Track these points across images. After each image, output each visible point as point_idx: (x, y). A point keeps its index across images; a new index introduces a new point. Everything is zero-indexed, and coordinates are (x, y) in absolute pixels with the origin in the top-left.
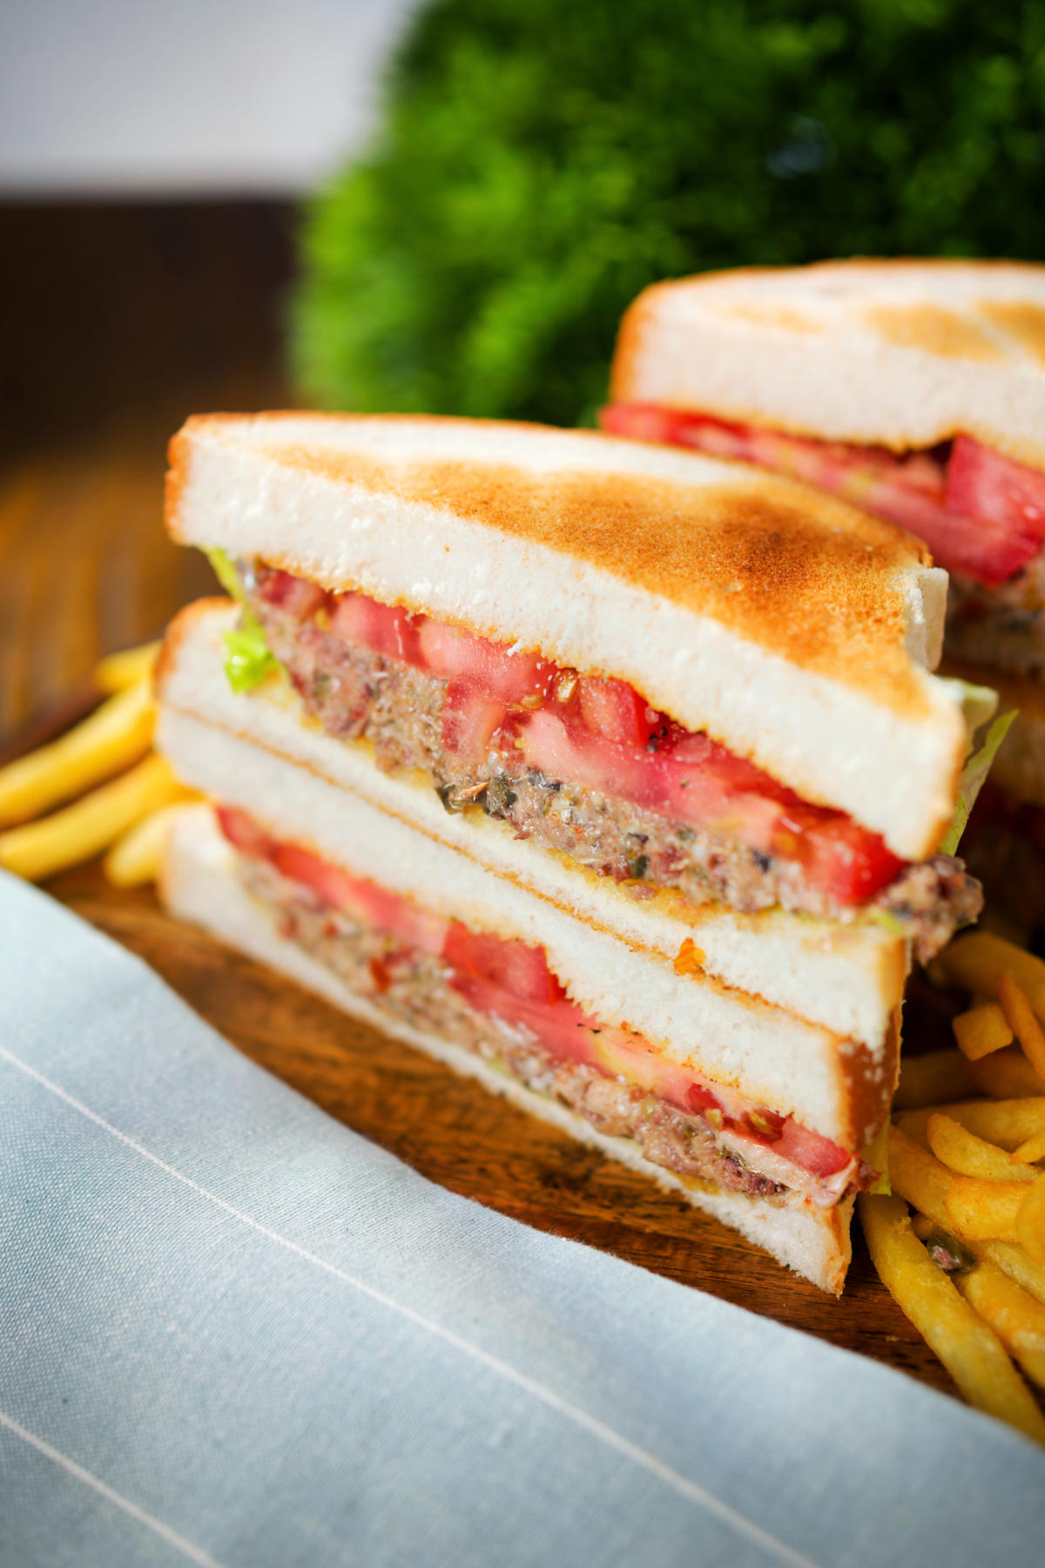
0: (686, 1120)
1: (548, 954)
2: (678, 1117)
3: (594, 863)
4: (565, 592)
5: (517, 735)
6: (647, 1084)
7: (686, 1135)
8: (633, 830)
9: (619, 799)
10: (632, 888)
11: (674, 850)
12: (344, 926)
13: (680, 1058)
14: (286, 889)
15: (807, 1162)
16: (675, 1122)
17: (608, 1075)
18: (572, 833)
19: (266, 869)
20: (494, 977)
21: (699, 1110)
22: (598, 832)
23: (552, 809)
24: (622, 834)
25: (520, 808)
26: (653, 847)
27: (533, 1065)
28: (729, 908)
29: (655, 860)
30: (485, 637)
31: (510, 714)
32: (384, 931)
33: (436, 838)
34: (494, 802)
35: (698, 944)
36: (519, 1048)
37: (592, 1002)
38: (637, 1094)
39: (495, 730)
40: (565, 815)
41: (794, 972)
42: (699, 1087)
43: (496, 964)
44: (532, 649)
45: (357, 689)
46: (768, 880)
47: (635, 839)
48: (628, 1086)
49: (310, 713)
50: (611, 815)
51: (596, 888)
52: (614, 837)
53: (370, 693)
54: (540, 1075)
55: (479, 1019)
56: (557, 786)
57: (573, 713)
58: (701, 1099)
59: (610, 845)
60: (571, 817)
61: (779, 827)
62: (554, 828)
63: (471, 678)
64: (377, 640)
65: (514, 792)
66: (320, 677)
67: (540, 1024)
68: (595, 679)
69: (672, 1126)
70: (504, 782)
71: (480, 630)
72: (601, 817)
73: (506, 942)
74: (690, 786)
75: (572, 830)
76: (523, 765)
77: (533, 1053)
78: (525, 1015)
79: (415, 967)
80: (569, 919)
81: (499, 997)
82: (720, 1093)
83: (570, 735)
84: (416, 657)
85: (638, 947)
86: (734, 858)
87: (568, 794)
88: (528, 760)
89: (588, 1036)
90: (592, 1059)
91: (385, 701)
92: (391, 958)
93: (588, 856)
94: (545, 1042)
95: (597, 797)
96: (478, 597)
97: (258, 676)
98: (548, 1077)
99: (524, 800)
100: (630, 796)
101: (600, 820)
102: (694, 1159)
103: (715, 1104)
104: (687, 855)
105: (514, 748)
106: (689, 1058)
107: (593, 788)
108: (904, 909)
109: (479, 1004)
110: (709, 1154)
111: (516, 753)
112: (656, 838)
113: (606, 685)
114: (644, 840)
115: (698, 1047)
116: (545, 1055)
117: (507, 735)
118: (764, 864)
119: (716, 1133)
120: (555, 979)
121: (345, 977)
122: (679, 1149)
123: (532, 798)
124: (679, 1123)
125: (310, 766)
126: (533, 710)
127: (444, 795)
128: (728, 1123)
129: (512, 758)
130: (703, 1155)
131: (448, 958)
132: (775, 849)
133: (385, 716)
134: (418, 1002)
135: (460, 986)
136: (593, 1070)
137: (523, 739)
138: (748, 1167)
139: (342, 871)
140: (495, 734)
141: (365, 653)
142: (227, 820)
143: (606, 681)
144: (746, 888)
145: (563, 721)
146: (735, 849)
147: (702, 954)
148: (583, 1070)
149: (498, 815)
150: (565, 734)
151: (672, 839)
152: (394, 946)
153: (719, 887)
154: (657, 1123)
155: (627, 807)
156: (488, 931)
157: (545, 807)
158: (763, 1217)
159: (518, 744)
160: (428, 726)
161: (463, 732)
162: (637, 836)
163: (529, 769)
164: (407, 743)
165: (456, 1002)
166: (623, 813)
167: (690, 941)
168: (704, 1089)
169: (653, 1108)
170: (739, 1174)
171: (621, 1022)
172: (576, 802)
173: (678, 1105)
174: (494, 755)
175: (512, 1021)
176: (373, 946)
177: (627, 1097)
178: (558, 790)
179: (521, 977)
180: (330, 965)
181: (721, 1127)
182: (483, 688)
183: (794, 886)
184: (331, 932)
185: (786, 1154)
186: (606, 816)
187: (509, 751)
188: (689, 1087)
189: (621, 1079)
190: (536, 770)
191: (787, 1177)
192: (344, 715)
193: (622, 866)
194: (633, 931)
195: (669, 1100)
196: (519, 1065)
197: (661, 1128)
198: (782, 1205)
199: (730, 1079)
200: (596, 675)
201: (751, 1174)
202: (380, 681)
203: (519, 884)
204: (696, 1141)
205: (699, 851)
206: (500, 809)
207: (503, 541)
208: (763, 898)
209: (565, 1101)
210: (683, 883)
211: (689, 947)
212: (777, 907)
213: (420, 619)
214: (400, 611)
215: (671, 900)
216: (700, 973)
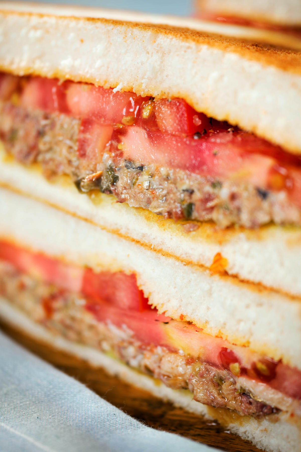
0: (218, 373)
1: (138, 278)
2: (214, 371)
3: (162, 211)
4: (148, 53)
5: (119, 141)
6: (195, 354)
7: (219, 383)
8: (185, 187)
9: (178, 170)
10: (185, 226)
11: (210, 195)
13: (214, 332)
15: (291, 391)
16: (212, 375)
17: (173, 351)
18: (150, 194)
20: (109, 300)
21: (226, 366)
22: (165, 192)
23: (138, 181)
24: (179, 191)
25: (120, 184)
26: (198, 196)
27: (131, 351)
28: (242, 227)
29: (198, 204)
30: (101, 86)
31: (115, 129)
32: (50, 283)
33: (74, 215)
34: (105, 184)
35: (224, 255)
36: (123, 341)
37: (163, 304)
38: (190, 361)
39: (108, 142)
40: (146, 184)
41: (282, 264)
42: (226, 349)
43: (109, 291)
44: (127, 89)
45: (33, 133)
46: (265, 205)
47: (186, 193)
48: (185, 356)
49: (8, 152)
50: (172, 181)
51: (164, 230)
52: (174, 194)
53: (40, 134)
54: (135, 357)
55: (101, 327)
56: (141, 168)
57: (151, 123)
58: (227, 358)
59: (171, 199)
60: (149, 186)
61: (273, 171)
62: (139, 193)
63: (93, 114)
64: (44, 103)
65: (116, 174)
66: (13, 132)
67: (135, 323)
68: (164, 101)
69: (210, 378)
70: (111, 169)
71: (99, 82)
72: (166, 182)
73: (115, 274)
74: (219, 155)
75: (150, 193)
76: (123, 159)
77: (131, 343)
78: (127, 320)
79: (66, 300)
80: (149, 253)
81: (111, 312)
82: (239, 352)
83: (149, 136)
84: (64, 109)
85: (189, 263)
86: (245, 194)
87: (147, 172)
88: (125, 156)
89: (162, 327)
90: (163, 342)
91: (47, 138)
92: (53, 297)
93: (159, 207)
94: (137, 336)
95: (163, 170)
96: (98, 63)
98: (140, 357)
99: (122, 178)
100: (184, 168)
101: (166, 184)
102: (223, 398)
103: (236, 360)
104: (217, 197)
105: (118, 149)
106: (220, 332)
107: (162, 166)
109: (100, 317)
110: (232, 394)
111: (118, 152)
112: (199, 190)
113: (171, 102)
114: (191, 192)
115: (225, 324)
116: (137, 344)
117: (114, 143)
118: (264, 195)
119: (236, 379)
120: (142, 293)
121: (28, 313)
122: (215, 392)
123: (127, 176)
124: (214, 376)
126: (128, 126)
127: (78, 184)
128: (244, 371)
129: (116, 156)
130: (229, 394)
131: (84, 292)
132: (270, 186)
133: (47, 146)
134: (68, 322)
135: (90, 308)
136: (165, 349)
137: (122, 143)
138: (256, 398)
139: (26, 251)
140: (108, 145)
141: (39, 112)
143: (170, 100)
144: (252, 212)
145: (145, 129)
146: (246, 189)
147: (226, 260)
148: (159, 350)
149: (108, 191)
150: (146, 136)
151: (208, 189)
152: (55, 290)
153: (235, 212)
154: (202, 376)
155: (182, 174)
156: (105, 269)
157: (134, 180)
158: (266, 430)
159: (120, 147)
160: (70, 148)
161: (89, 145)
162: (187, 190)
163: (126, 160)
164: (58, 158)
165: (88, 318)
166: (180, 177)
167: (219, 255)
168: (229, 351)
169: (200, 367)
170: (250, 403)
171: (180, 315)
172: (152, 176)
173: (214, 365)
174: (106, 156)
175: (119, 325)
176: (44, 291)
177: (184, 362)
178: (142, 170)
181: (239, 374)
182: (101, 117)
183: (282, 207)
184: (22, 287)
185: (278, 388)
186: (170, 182)
187: (115, 152)
188: (220, 350)
189: (181, 352)
190: (130, 161)
191: (279, 403)
192: (25, 149)
193: (178, 210)
194: (186, 254)
195: (209, 362)
196: (124, 352)
197: (204, 380)
198: (277, 420)
199: (244, 341)
200: (164, 97)
201: (257, 402)
202: (45, 126)
203: (120, 235)
204: (224, 386)
205: (224, 193)
206: (108, 186)
207: (113, 29)
208: (263, 218)
209: (149, 372)
210: (215, 215)
211: (219, 258)
212: (271, 223)
213: (68, 83)
214: (56, 80)
215: (208, 229)
216: (225, 273)
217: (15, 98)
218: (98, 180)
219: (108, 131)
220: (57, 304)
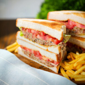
1: (39, 51)
2: (48, 62)
3: (41, 44)
7: (48, 63)
10: (44, 46)
12: (28, 52)
14: (24, 50)
17: (43, 60)
19: (23, 49)
20: (37, 54)
22: (41, 42)
23: (39, 41)
24: (43, 42)
26: (45, 42)
27: (39, 60)
28: (49, 46)
32: (30, 52)
37: (42, 54)
38: (45, 61)
44: (37, 30)
49: (25, 37)
53: (28, 35)
55: (36, 57)
56: (39, 39)
57: (40, 34)
58: (49, 60)
61: (52, 40)
63: (34, 33)
64: (29, 31)
66: (25, 35)
71: (34, 30)
74: (47, 38)
81: (37, 55)
84: (31, 32)
85: (44, 50)
89: (42, 57)
91: (29, 36)
92: (30, 54)
94: (40, 58)
95: (41, 40)
96: (34, 27)
97: (22, 35)
100: (43, 39)
102: (49, 65)
106: (48, 57)
108: (60, 45)
111: (37, 37)
118: (51, 42)
120: (40, 53)
121: (28, 56)
123: (37, 40)
125: (25, 41)
126: (37, 34)
127: (32, 41)
128: (51, 62)
131: (34, 53)
134: (32, 57)
135: (35, 55)
141: (28, 32)
142: (21, 46)
143: (42, 32)
146: (49, 42)
148: (42, 60)
150: (39, 36)
156: (36, 50)
160: (32, 37)
164: (30, 38)
165: (34, 56)
170: (51, 65)
171: (44, 56)
174: (35, 38)
175: (38, 57)
176: (29, 53)
179: (38, 54)
180: (27, 55)
184: (27, 53)
191: (54, 65)
192: (27, 37)
193: (43, 44)
195: (47, 61)
198: (54, 67)
199: (50, 58)
205: (47, 42)
208: (51, 45)
209: (41, 62)
210: (47, 44)
211: (47, 49)
212: (52, 45)
213: (31, 29)
214: (30, 29)
215: (46, 46)
216: (48, 51)
217: (25, 31)
218: (34, 41)
219: (35, 35)
220: (31, 55)
